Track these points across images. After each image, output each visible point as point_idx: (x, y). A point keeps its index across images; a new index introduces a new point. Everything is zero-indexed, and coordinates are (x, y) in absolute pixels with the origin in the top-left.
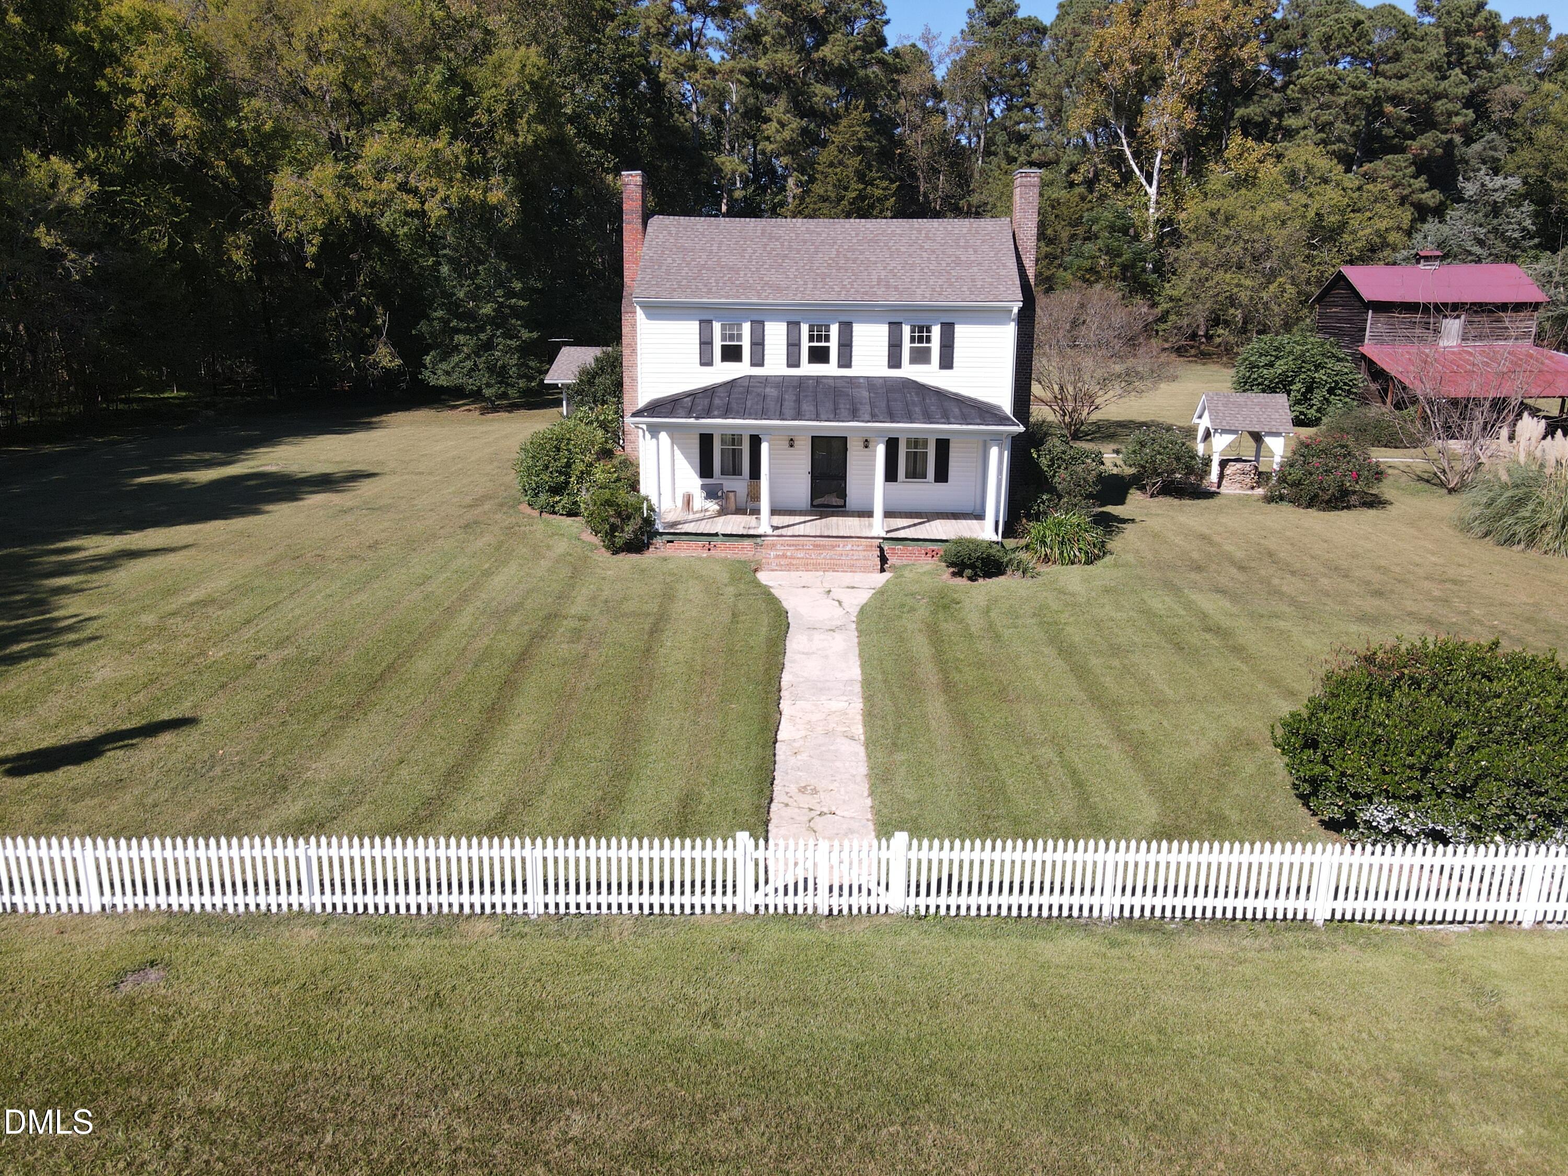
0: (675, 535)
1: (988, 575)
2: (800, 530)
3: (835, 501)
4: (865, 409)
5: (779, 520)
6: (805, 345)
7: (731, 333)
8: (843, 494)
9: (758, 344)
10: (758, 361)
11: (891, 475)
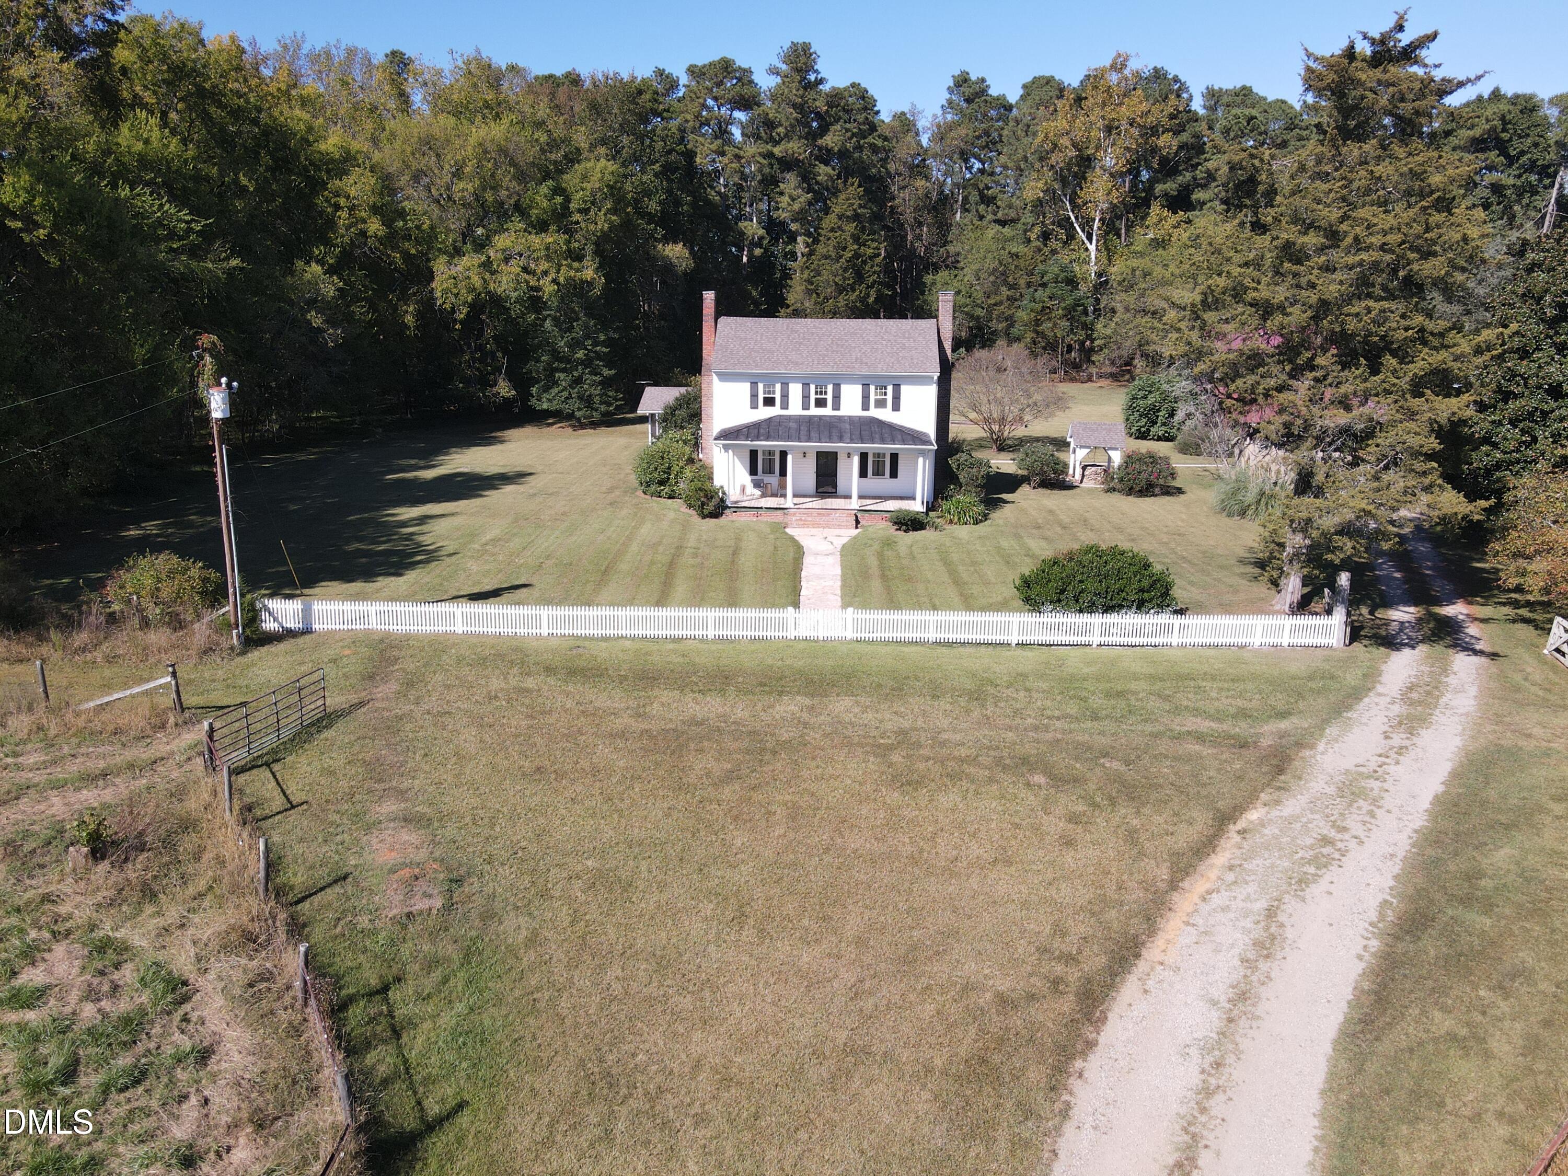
0: (737, 508)
1: (915, 529)
2: (810, 505)
3: (830, 489)
4: (847, 436)
5: (797, 500)
6: (813, 397)
7: (769, 389)
8: (835, 486)
9: (785, 396)
10: (785, 406)
11: (863, 473)
